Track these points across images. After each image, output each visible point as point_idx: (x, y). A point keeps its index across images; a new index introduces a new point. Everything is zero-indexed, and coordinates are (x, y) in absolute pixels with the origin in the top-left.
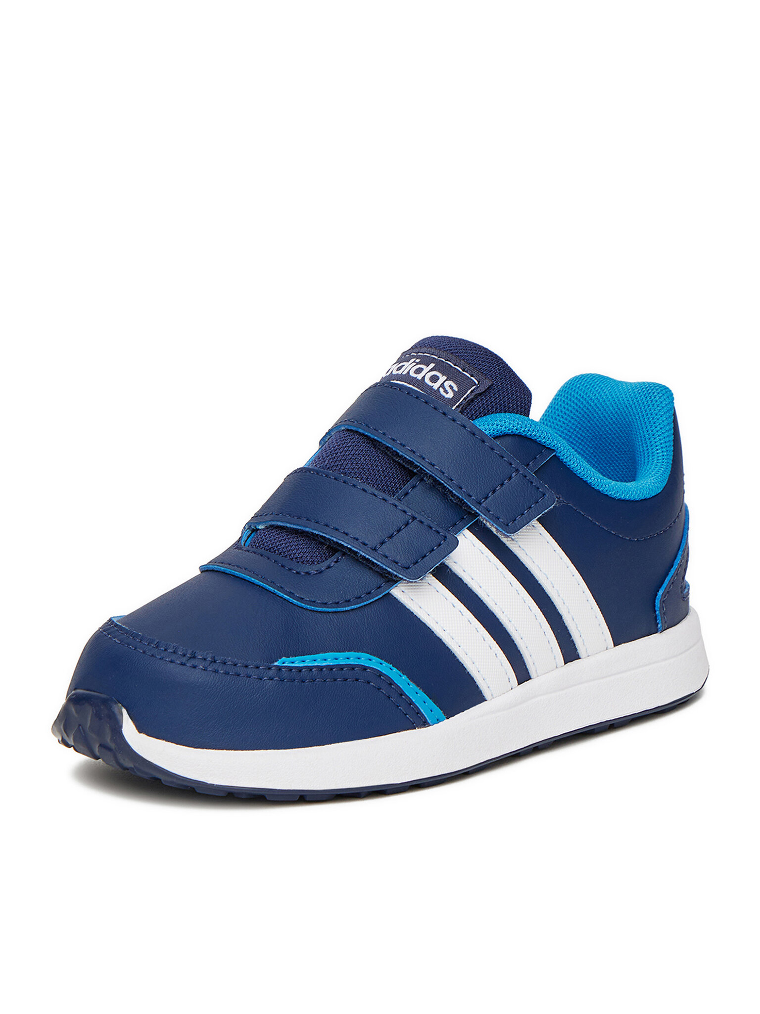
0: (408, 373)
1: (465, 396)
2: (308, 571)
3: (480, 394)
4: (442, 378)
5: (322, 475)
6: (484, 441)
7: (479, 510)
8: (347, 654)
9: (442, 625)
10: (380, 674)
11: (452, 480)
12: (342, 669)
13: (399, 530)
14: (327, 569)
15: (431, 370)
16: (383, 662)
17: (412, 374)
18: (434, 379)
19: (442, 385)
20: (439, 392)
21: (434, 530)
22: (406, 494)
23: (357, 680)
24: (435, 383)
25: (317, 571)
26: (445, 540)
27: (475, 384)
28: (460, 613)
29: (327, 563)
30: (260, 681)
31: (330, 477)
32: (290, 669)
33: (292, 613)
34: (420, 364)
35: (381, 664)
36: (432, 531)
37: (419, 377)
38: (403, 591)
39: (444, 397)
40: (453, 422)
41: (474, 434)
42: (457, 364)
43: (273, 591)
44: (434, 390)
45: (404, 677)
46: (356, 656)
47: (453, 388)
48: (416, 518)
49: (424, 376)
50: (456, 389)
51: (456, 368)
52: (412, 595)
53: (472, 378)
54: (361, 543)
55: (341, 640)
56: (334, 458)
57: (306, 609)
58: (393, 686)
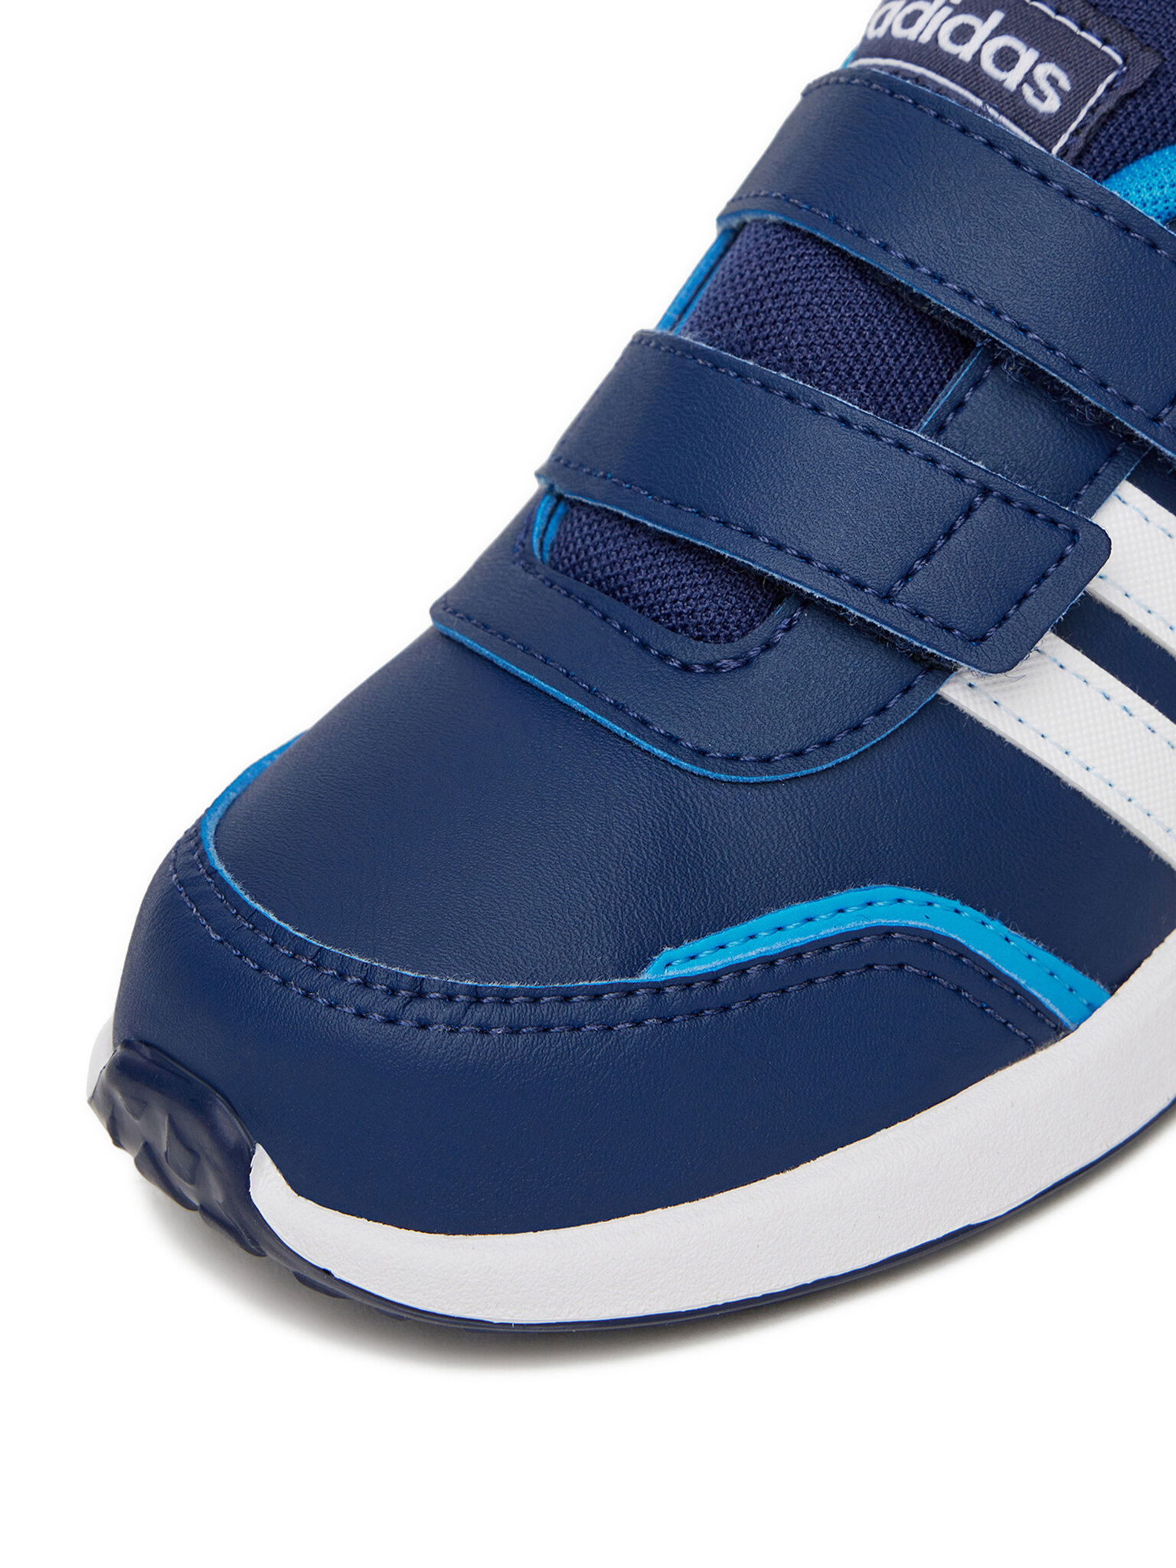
0: (935, 38)
1: (1092, 102)
2: (712, 659)
3: (1130, 95)
4: (1028, 56)
5: (727, 373)
6: (1154, 246)
7: (1155, 439)
8: (838, 899)
9: (1081, 758)
10: (927, 939)
11: (1079, 367)
12: (828, 948)
13: (949, 533)
14: (763, 651)
15: (996, 33)
16: (933, 897)
17: (945, 44)
18: (1006, 59)
19: (1029, 78)
20: (1023, 97)
21: (1042, 520)
22: (958, 406)
23: (870, 967)
24: (1009, 70)
25: (735, 659)
26: (1074, 542)
27: (1115, 66)
28: (1124, 712)
29: (761, 631)
30: (608, 1034)
31: (750, 382)
32: (686, 984)
33: (679, 795)
34: (965, 12)
35: (930, 904)
36: (1038, 522)
37: (966, 52)
38: (970, 685)
39: (1035, 110)
40: (1068, 202)
41: (1128, 230)
42: (1063, 8)
43: (623, 736)
44: (1008, 91)
45: (994, 925)
46: (862, 902)
47: (1057, 82)
48: (991, 491)
49: (979, 52)
50: (1065, 83)
51: (1060, 23)
52: (996, 691)
53: (1106, 49)
54: (850, 582)
55: (817, 857)
56: (758, 313)
57: (717, 781)
58: (964, 960)
